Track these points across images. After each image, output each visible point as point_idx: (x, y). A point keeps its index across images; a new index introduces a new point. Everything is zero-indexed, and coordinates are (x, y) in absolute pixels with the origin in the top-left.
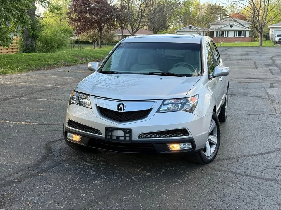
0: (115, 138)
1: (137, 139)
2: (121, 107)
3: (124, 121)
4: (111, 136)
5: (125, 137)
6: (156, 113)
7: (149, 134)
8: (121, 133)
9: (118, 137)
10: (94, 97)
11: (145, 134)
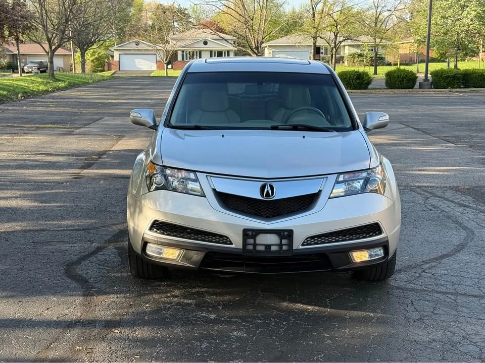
0: (262, 248)
1: (301, 247)
2: (268, 192)
3: (274, 216)
4: (255, 245)
5: (281, 245)
6: (329, 198)
7: (319, 236)
8: (272, 239)
9: (268, 247)
10: (207, 176)
11: (312, 237)
